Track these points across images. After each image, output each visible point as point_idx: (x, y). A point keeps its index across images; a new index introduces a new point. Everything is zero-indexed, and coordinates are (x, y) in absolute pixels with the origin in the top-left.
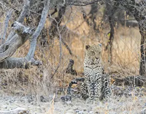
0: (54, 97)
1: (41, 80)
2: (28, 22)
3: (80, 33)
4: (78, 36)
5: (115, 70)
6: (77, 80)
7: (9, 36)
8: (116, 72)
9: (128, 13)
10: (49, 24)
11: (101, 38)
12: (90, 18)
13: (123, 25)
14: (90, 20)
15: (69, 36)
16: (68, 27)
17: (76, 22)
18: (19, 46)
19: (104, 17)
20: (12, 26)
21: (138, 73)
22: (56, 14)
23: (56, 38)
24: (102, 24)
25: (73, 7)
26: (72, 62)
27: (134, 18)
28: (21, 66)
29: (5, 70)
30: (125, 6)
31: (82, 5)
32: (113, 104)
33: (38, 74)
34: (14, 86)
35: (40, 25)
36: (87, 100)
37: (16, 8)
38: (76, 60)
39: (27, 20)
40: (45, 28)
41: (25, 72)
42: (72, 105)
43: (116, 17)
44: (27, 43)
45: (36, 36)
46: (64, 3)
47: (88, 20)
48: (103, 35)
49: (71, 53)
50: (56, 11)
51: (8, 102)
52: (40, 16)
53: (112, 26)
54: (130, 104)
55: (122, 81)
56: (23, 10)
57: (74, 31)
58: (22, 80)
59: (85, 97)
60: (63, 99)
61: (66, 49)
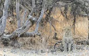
0: (47, 50)
1: (41, 42)
2: (35, 15)
3: (60, 20)
4: (58, 22)
5: (76, 37)
6: (58, 42)
7: (26, 22)
8: (77, 38)
9: (82, 11)
10: (45, 16)
11: (69, 22)
12: (64, 13)
13: (80, 16)
14: (64, 14)
15: (54, 22)
16: (54, 17)
17: (57, 15)
18: (31, 27)
19: (71, 12)
20: (27, 17)
21: (87, 39)
22: (48, 12)
23: (48, 22)
24: (70, 16)
25: (56, 8)
26: (56, 34)
27: (85, 13)
28: (32, 36)
29: (24, 38)
30: (81, 7)
31: (60, 7)
32: (76, 54)
33: (40, 40)
34: (29, 45)
35: (41, 16)
36: (64, 52)
37: (29, 9)
38: (58, 33)
39: (35, 14)
40: (43, 18)
41: (34, 39)
42: (56, 54)
43: (77, 12)
44: (34, 25)
45: (38, 22)
46: (52, 6)
47: (63, 14)
48: (70, 21)
49: (55, 30)
50: (48, 10)
51: (26, 53)
52: (40, 13)
53: (75, 17)
54: (84, 53)
55: (80, 42)
56: (33, 9)
57: (57, 19)
58: (32, 42)
59: (62, 51)
60: (52, 51)
61: (53, 28)
